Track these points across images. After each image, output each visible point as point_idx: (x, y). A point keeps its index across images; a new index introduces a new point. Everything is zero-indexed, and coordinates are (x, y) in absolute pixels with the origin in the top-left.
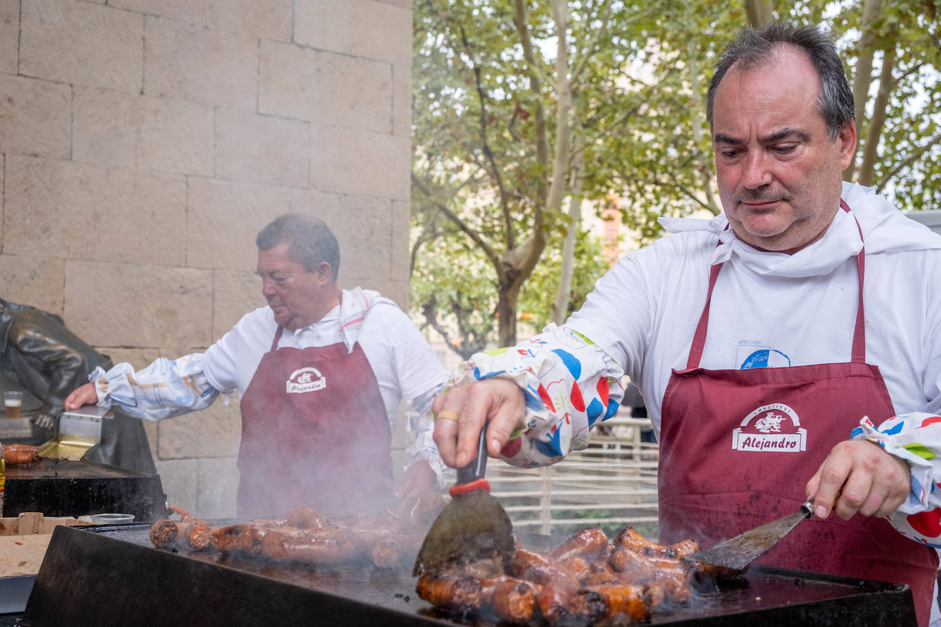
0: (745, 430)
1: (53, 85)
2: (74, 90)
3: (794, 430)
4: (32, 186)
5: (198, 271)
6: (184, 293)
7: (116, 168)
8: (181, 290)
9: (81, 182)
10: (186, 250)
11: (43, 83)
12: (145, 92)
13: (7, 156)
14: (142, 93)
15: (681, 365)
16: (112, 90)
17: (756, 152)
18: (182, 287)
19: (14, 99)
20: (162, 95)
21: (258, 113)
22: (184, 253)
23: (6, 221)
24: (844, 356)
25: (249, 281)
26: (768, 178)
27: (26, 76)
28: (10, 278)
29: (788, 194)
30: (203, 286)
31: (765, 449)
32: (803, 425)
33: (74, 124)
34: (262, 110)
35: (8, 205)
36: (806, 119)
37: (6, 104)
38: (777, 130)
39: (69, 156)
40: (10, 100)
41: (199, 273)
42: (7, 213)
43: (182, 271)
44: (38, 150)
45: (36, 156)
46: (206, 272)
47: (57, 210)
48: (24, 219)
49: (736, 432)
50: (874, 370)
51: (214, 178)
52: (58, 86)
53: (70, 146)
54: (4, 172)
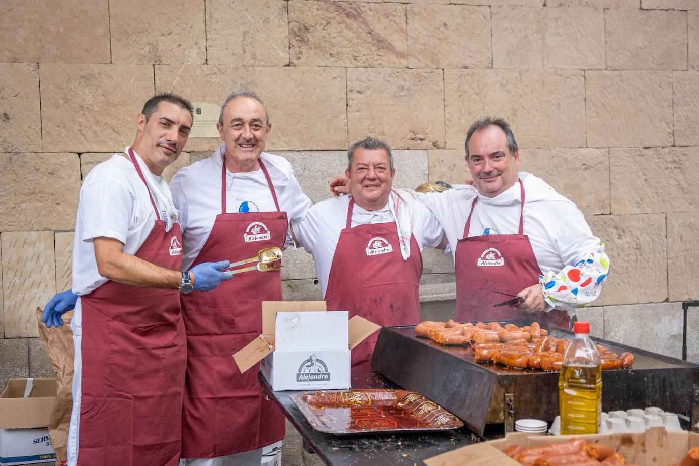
0: (482, 259)
1: (476, 8)
2: (492, 10)
3: (499, 258)
4: (465, 92)
5: (597, 150)
6: (586, 169)
7: (527, 70)
8: (584, 167)
9: (501, 85)
10: (586, 133)
11: (468, 7)
12: (547, 3)
13: (444, 70)
14: (545, 5)
15: (461, 238)
16: (521, 6)
17: (487, 159)
18: (584, 164)
19: (448, 24)
20: (560, 5)
21: (641, 9)
22: (585, 136)
23: (447, 123)
24: (516, 231)
25: (639, 155)
26: (492, 169)
27: (455, 4)
28: (452, 168)
29: (500, 173)
30: (601, 163)
31: (489, 265)
32: (502, 255)
33: (493, 37)
34: (644, 7)
35: (448, 109)
36: (503, 148)
37: (442, 29)
38: (495, 151)
39: (491, 65)
40: (445, 25)
41: (597, 151)
42: (447, 116)
43: (583, 151)
44: (467, 63)
45: (466, 68)
46: (604, 150)
47: (483, 109)
48: (460, 119)
49: (479, 259)
50: (526, 236)
51: (606, 69)
52: (481, 8)
53: (491, 56)
54: (444, 83)
